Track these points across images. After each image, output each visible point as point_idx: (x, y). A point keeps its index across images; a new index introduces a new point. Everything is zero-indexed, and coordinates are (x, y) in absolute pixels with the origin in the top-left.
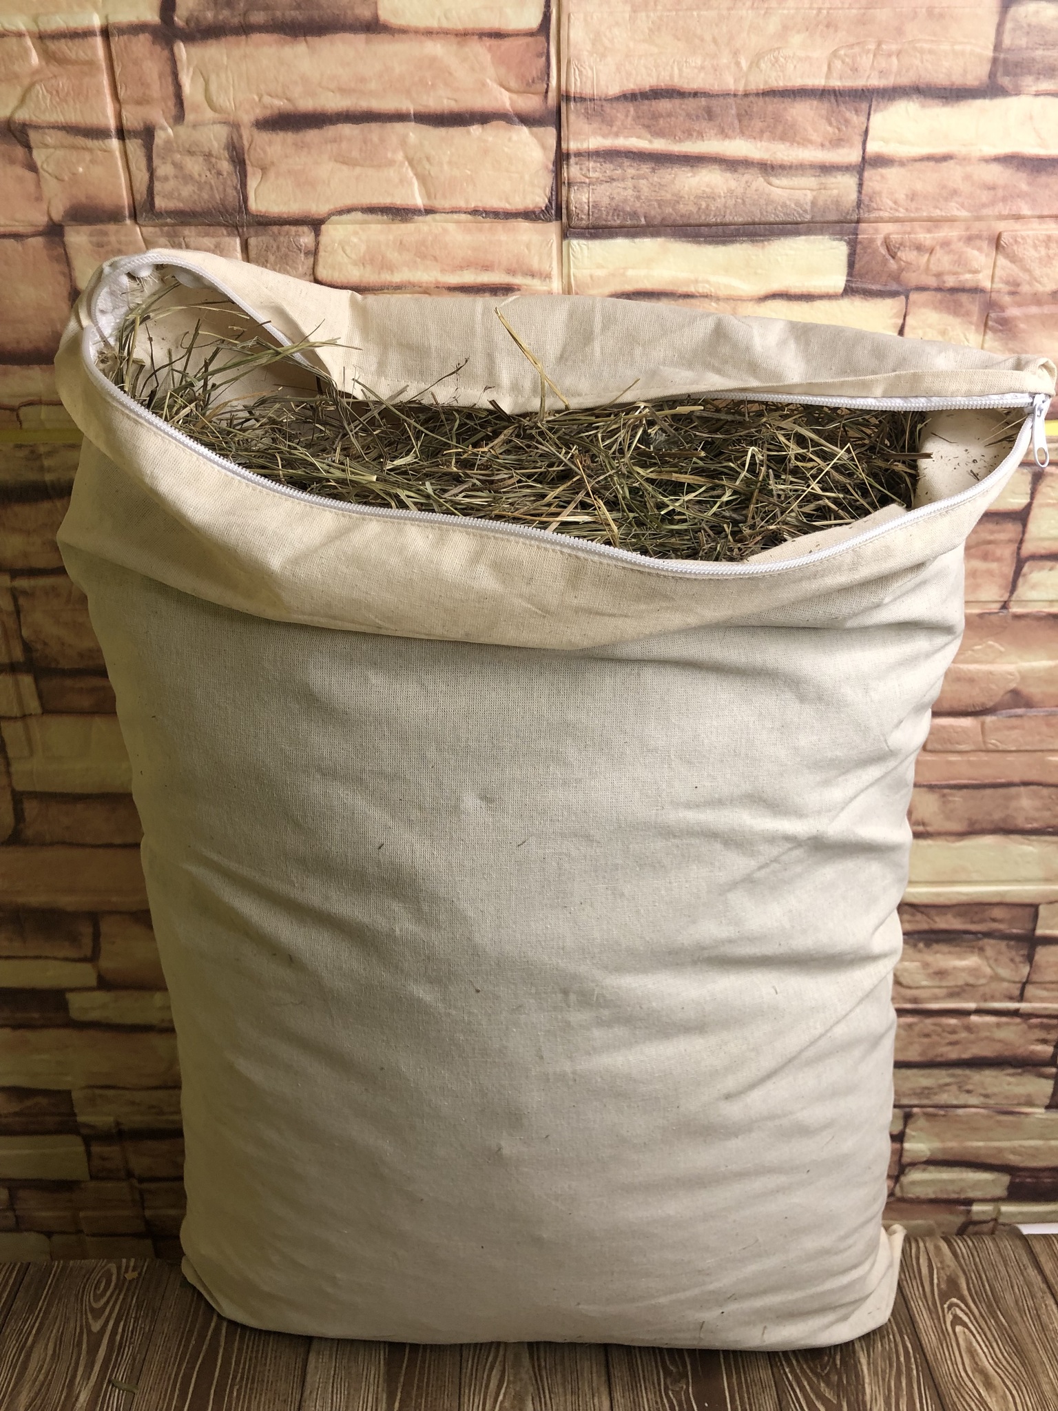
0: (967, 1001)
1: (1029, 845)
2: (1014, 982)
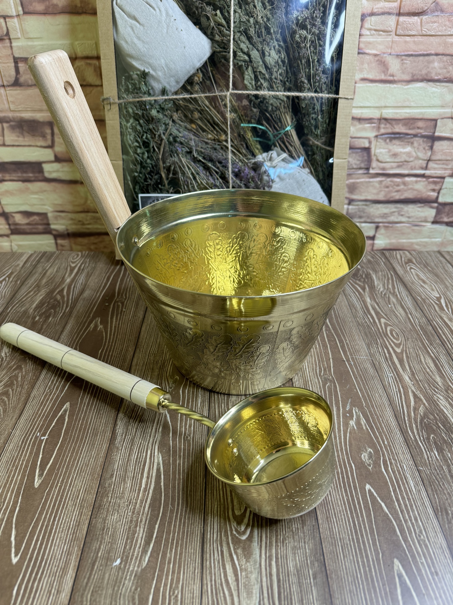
0: (404, 169)
1: (436, 88)
2: (425, 160)
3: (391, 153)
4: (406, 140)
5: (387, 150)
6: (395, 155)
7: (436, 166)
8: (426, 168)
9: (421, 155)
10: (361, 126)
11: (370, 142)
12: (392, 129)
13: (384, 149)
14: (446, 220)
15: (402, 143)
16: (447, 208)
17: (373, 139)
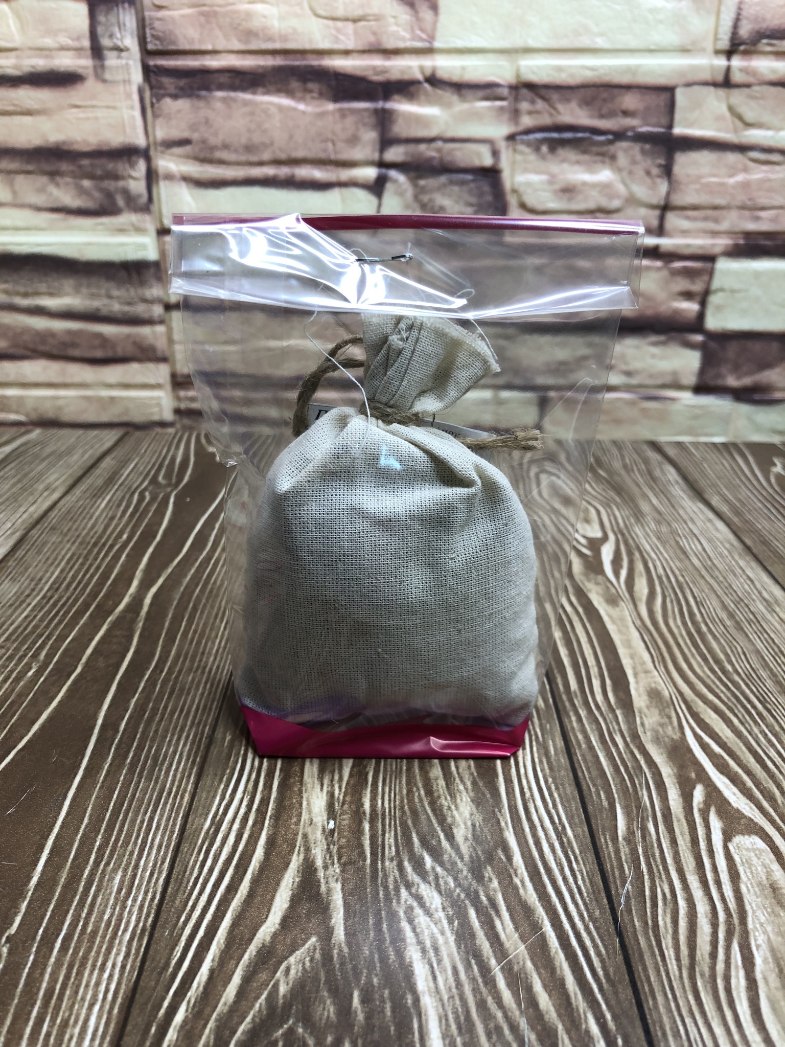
3: (557, 187)
4: (594, 149)
5: (544, 177)
6: (568, 191)
7: (685, 224)
8: (660, 231)
9: (641, 191)
10: (465, 106)
11: (495, 153)
12: (551, 115)
13: (537, 172)
14: (732, 381)
15: (586, 157)
16: (732, 349)
17: (502, 145)
